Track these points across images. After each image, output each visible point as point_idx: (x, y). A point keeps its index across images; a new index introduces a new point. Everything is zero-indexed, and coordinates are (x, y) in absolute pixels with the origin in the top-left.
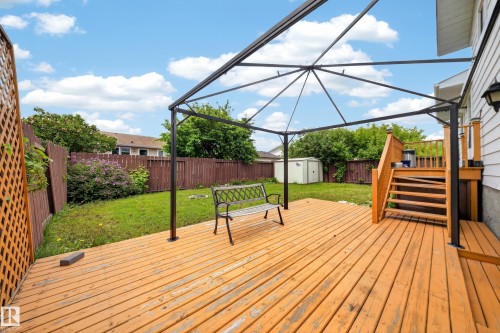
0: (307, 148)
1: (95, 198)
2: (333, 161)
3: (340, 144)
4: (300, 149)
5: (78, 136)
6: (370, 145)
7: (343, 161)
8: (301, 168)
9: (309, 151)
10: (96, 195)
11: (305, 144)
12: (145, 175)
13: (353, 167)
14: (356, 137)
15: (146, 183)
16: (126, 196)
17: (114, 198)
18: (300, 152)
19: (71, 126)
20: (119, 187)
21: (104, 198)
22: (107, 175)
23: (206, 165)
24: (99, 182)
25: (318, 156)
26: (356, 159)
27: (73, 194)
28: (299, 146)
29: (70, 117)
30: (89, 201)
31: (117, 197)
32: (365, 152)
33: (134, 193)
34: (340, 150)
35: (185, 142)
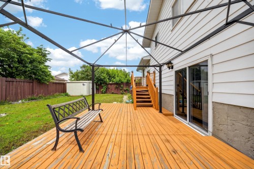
0: (88, 75)
2: (101, 83)
3: (105, 75)
4: (84, 76)
6: (116, 77)
7: (105, 83)
8: (85, 87)
11: (87, 73)
13: (109, 86)
14: (111, 73)
18: (83, 78)
26: (111, 83)
28: (82, 74)
32: (114, 80)
34: (105, 78)
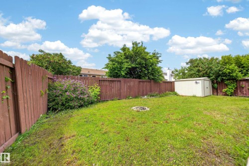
0: (199, 71)
1: (66, 108)
5: (60, 66)
7: (234, 79)
9: (201, 73)
10: (67, 105)
11: (197, 68)
12: (98, 90)
13: (243, 84)
15: (99, 95)
16: (87, 106)
17: (79, 107)
19: (56, 59)
20: (83, 99)
21: (72, 108)
22: (75, 90)
23: (133, 82)
24: (69, 96)
25: (209, 77)
26: (246, 78)
27: (51, 104)
29: (57, 55)
30: (62, 110)
31: (81, 106)
33: (92, 103)
34: (233, 71)
35: (121, 68)
